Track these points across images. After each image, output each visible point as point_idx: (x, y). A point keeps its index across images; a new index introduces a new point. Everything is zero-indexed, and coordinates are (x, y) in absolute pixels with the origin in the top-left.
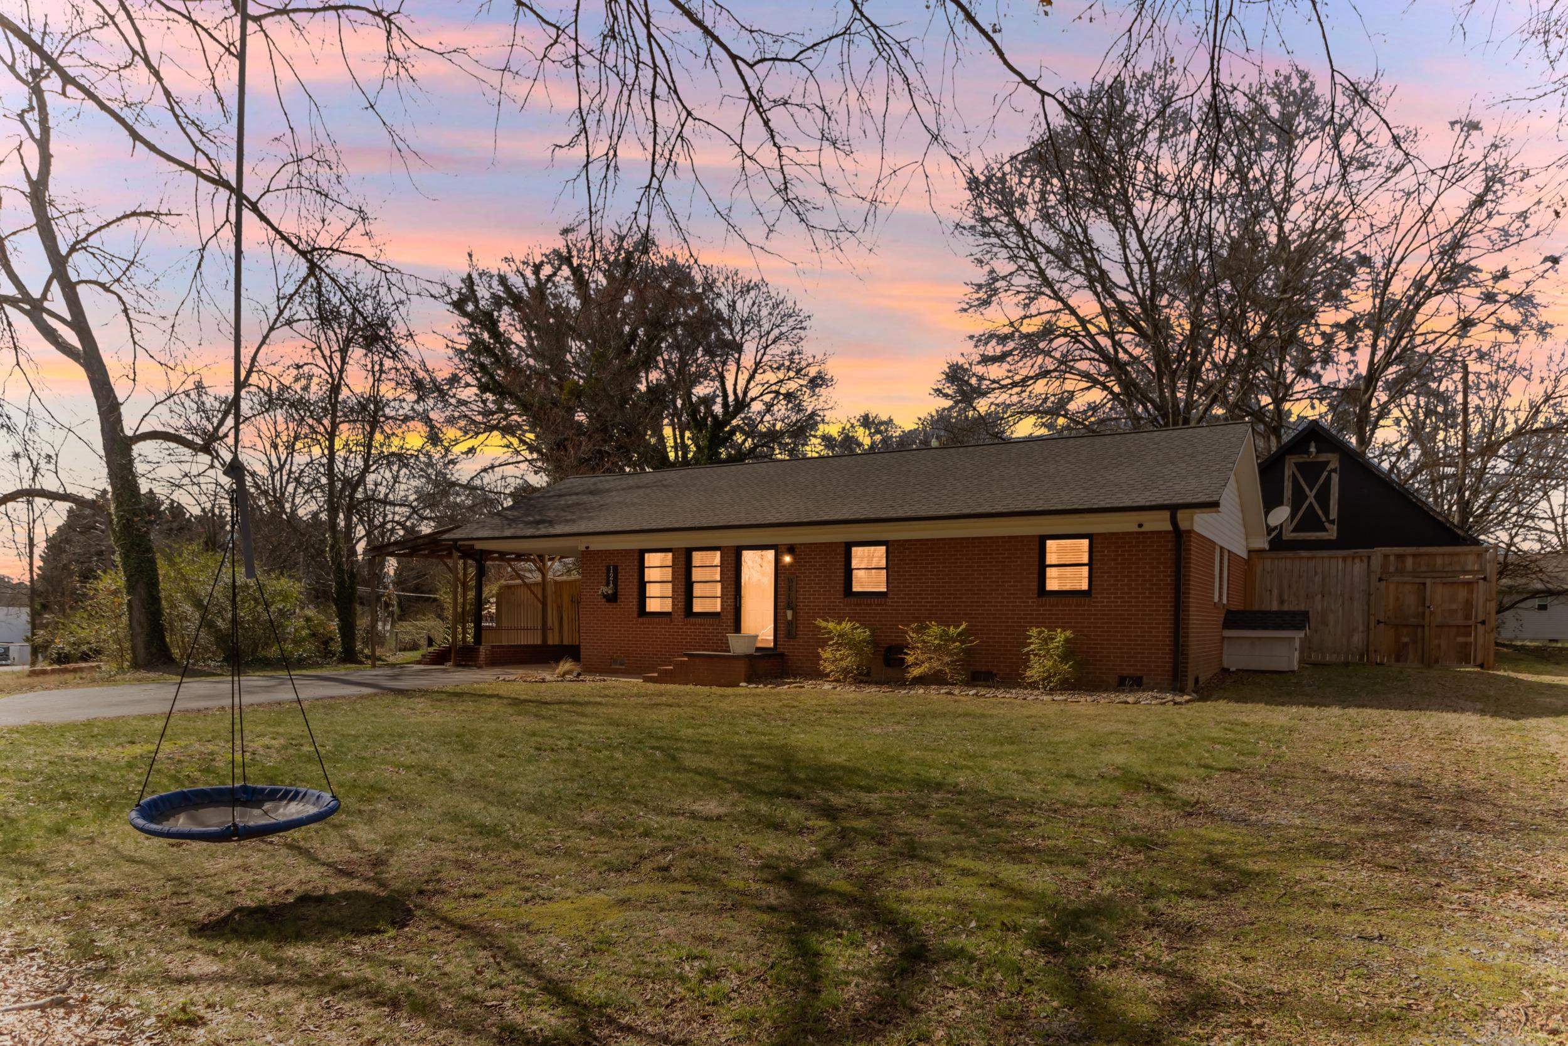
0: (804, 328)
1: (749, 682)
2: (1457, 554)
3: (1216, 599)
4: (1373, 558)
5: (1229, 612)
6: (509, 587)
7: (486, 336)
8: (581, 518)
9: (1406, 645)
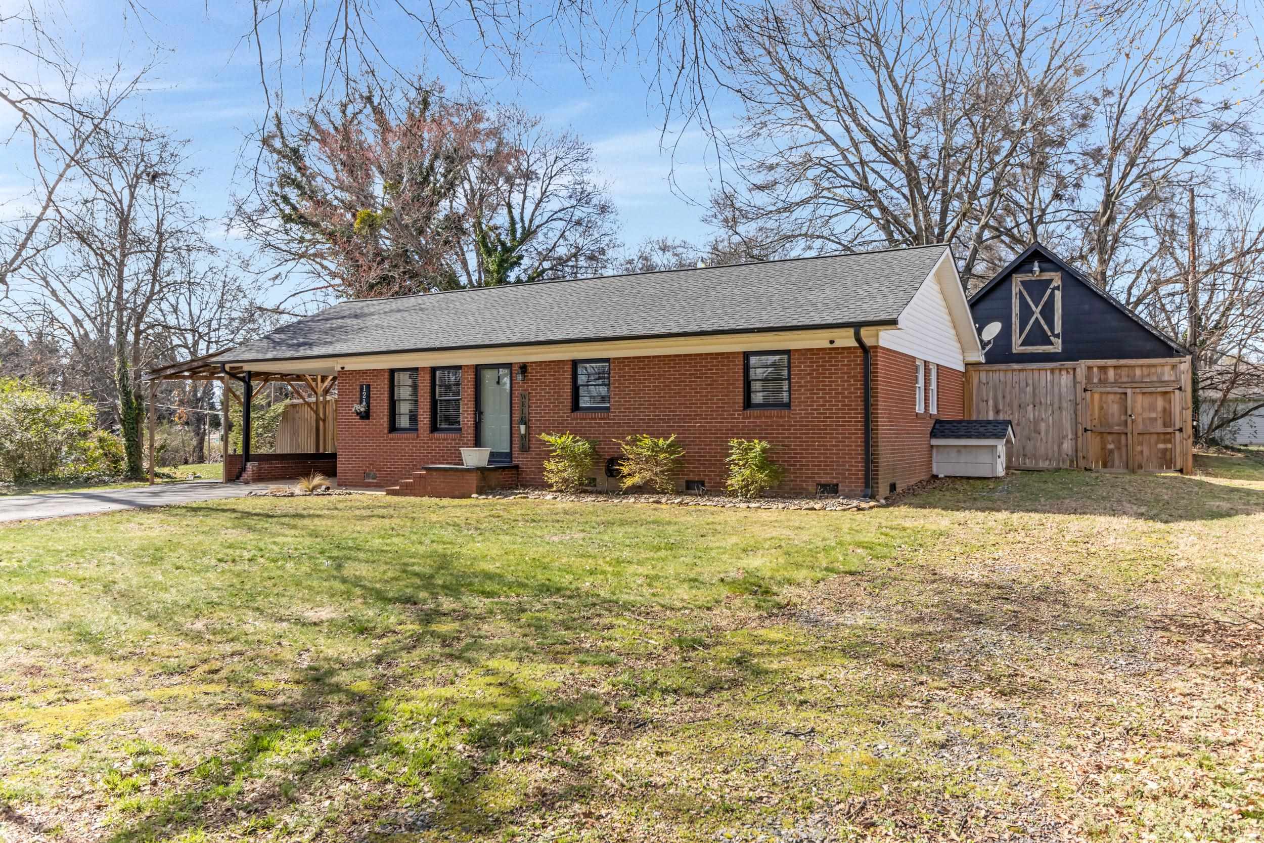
0: (586, 160)
1: (480, 493)
2: (1154, 366)
3: (920, 408)
4: (1078, 370)
5: (938, 422)
6: (294, 406)
7: (293, 169)
8: (338, 340)
9: (1111, 451)
